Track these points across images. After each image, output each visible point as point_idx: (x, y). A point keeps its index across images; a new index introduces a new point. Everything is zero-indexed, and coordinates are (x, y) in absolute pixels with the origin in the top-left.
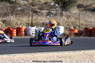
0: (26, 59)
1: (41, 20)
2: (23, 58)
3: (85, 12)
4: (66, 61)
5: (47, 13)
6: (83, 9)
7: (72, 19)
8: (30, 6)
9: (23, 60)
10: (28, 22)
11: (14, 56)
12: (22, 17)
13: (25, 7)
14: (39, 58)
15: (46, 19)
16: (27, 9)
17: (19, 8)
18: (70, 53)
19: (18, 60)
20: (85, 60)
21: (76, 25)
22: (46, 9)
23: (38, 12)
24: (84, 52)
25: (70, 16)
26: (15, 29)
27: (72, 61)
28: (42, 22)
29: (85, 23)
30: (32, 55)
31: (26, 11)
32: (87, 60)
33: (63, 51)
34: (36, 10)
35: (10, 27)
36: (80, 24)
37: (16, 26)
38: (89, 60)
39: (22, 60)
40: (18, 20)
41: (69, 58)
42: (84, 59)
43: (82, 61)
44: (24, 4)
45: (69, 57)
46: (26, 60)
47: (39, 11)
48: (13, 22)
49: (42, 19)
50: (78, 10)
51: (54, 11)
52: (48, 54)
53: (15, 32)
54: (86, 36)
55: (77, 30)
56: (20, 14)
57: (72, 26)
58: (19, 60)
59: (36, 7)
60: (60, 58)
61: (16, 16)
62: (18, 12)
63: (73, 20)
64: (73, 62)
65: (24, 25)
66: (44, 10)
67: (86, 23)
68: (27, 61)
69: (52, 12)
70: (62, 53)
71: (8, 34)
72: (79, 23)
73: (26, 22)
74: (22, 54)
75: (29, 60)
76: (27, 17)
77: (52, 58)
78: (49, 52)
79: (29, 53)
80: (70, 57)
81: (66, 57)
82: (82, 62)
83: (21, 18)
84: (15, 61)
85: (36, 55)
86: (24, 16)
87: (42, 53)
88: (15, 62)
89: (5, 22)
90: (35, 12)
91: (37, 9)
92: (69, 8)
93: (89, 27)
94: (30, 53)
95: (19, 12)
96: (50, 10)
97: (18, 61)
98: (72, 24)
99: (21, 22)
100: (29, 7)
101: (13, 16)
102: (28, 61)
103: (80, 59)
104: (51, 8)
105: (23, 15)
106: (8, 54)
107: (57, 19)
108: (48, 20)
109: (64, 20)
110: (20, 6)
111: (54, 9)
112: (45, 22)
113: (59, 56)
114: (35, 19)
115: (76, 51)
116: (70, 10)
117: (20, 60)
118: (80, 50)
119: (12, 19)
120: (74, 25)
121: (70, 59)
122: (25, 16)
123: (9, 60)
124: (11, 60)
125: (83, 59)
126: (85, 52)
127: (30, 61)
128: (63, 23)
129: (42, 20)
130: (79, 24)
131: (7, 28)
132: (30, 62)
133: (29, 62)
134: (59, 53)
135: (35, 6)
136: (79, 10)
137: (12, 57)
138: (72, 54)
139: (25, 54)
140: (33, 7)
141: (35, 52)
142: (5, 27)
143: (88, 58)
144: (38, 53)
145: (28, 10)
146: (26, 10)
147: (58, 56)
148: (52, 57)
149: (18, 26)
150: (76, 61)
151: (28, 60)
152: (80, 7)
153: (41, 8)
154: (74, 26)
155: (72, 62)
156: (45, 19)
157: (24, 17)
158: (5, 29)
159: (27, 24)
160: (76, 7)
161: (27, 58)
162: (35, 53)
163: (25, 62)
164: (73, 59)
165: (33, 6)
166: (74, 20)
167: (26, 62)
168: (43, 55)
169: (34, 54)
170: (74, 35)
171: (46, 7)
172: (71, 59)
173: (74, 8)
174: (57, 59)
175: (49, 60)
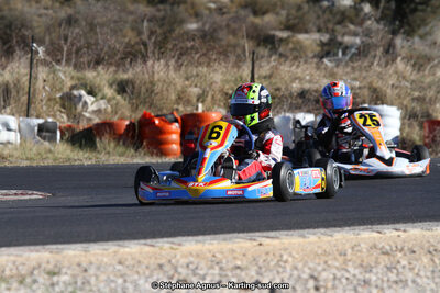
0: (228, 262)
1: (293, 82)
2: (214, 256)
4: (416, 270)
5: (322, 44)
8: (243, 13)
9: (217, 268)
11: (175, 247)
12: (208, 65)
13: (218, 18)
14: (290, 255)
15: (317, 73)
16: (228, 26)
17: (192, 23)
19: (191, 266)
22: (314, 29)
23: (281, 40)
25: (430, 60)
26: (176, 121)
28: (299, 86)
30: (255, 243)
31: (226, 38)
33: (398, 222)
34: (272, 32)
35: (153, 115)
37: (180, 108)
39: (213, 267)
40: (187, 79)
41: (429, 255)
44: (213, 6)
45: (430, 252)
47: (284, 34)
48: (167, 91)
49: (299, 74)
51: (356, 34)
52: (331, 236)
53: (175, 137)
57: (437, 105)
58: (196, 267)
59: (269, 18)
60: (387, 253)
61: (181, 61)
62: (188, 44)
65: (217, 102)
66: (306, 31)
68: (234, 272)
69: (347, 39)
70: (397, 233)
71: (144, 143)
77: (349, 257)
80: (435, 250)
81: (414, 252)
83: (200, 69)
85: (276, 242)
86: (216, 60)
87: (301, 232)
88: (180, 273)
89: (128, 91)
90: (267, 41)
91: (275, 29)
94: (248, 232)
95: (192, 43)
96: (333, 31)
97: (193, 271)
99: (201, 87)
100: (237, 19)
102: (238, 271)
104: (340, 23)
107: (371, 73)
108: (325, 77)
110: (197, 15)
111: (352, 27)
112: (313, 87)
113: (383, 247)
114: (268, 73)
119: (161, 74)
121: (432, 260)
124: (161, 266)
128: (397, 91)
132: (247, 274)
133: (243, 274)
134: (379, 232)
135: (264, 13)
137: (163, 253)
140: (258, 20)
144: (286, 232)
145: (234, 33)
146: (222, 34)
147: (375, 246)
148: (349, 251)
149: (189, 110)
151: (238, 268)
156: (311, 75)
157: (217, 64)
158: (127, 123)
161: (235, 259)
162: (268, 230)
163: (223, 272)
165: (256, 13)
167: (230, 274)
168: (307, 240)
169: (268, 237)
171: (318, 18)
172: (437, 261)
174: (373, 259)
175: (337, 264)
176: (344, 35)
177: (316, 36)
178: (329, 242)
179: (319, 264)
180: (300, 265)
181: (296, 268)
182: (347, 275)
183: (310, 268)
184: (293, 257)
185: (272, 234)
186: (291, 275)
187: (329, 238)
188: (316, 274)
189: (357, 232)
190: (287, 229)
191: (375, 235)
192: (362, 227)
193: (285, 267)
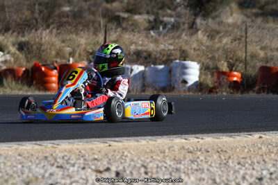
0: (89, 156)
1: (132, 43)
2: (80, 152)
3: (262, 21)
4: (209, 163)
5: (150, 22)
6: (255, 11)
7: (225, 41)
9: (82, 159)
10: (92, 49)
11: (55, 146)
12: (77, 34)
13: (84, 4)
14: (129, 152)
15: (147, 40)
16: (89, 9)
17: (66, 6)
18: (221, 140)
19: (65, 158)
20: (264, 160)
21: (236, 60)
22: (145, 12)
23: (124, 19)
24: (261, 135)
25: (218, 33)
26: (55, 68)
27: (227, 162)
28: (135, 48)
29: (262, 54)
30: (107, 145)
31: (88, 16)
32: (271, 159)
33: (198, 133)
34: (117, 14)
35: (40, 64)
36: (248, 54)
37: (59, 60)
38: (276, 161)
39: (79, 159)
40: (63, 42)
41: (218, 154)
42: (262, 155)
43: (255, 161)
45: (218, 152)
46: (91, 158)
48: (50, 49)
49: (135, 40)
50: (242, 13)
51: (171, 16)
52: (155, 141)
53: (54, 79)
54: (264, 91)
55: (240, 75)
56: (70, 25)
57: (223, 62)
58: (69, 159)
59: (115, 5)
60: (191, 152)
61: (59, 31)
62: (64, 20)
63: (226, 44)
64: (231, 164)
65: (82, 57)
66: (140, 14)
67: (266, 54)
68: (93, 162)
69: (166, 19)
70: (197, 140)
71: (34, 82)
72: (246, 52)
73: (88, 47)
74: (79, 140)
75: (100, 157)
76: (91, 34)
77: (166, 154)
78: (158, 135)
79: (98, 139)
80: (222, 151)
81: (208, 152)
82: (257, 164)
84: (58, 160)
85: (120, 144)
86: (81, 30)
87: (136, 138)
88: (58, 162)
89: (25, 49)
91: (119, 11)
92: (215, 9)
93: (274, 63)
94: (102, 137)
95: (67, 19)
96: (158, 14)
97: (67, 161)
98: (225, 56)
99: (71, 47)
100: (95, 5)
101: (48, 31)
102: (96, 162)
103: (250, 157)
104: (161, 8)
105: (81, 28)
106: (36, 140)
107: (181, 40)
108: (151, 42)
109: (200, 42)
110: (69, 2)
111: (169, 11)
112: (144, 48)
113: (188, 148)
115: (236, 134)
116: (217, 13)
117: (73, 157)
118: (248, 132)
119: (47, 38)
120: (230, 59)
121: (220, 157)
122: (86, 32)
123: (40, 158)
124: (46, 158)
125: (259, 158)
126: (264, 136)
127: (101, 159)
128: (198, 52)
129: (136, 43)
130: (244, 55)
131: (30, 65)
132: (101, 164)
133: (99, 163)
134: (186, 139)
135: (113, 1)
136: (246, 15)
137: (48, 150)
138: (226, 141)
139: (85, 140)
140: (109, 6)
141: (117, 137)
142: (24, 64)
143: (273, 155)
144: (126, 138)
145: (93, 13)
147: (183, 148)
148: (167, 151)
149: (64, 61)
150: (239, 163)
151: (96, 159)
152: (246, 5)
153: (130, 7)
154: (228, 62)
155: (225, 164)
156: (143, 41)
157: (82, 33)
158: (24, 69)
159: (91, 54)
160: (234, 5)
161: (94, 154)
163: (86, 162)
164: (230, 157)
165: (107, 1)
166: (229, 43)
167: (90, 163)
169: (115, 141)
170: (229, 87)
171: (147, 5)
172: (223, 158)
173: (231, 8)
174: (182, 155)
175: (159, 158)
176: (164, 16)
177: (146, 16)
178: (154, 145)
179: (148, 158)
180: (136, 159)
181: (133, 160)
182: (165, 165)
183: (142, 161)
184: (131, 154)
185: (117, 139)
186: (130, 165)
187: (154, 142)
188: (145, 164)
189: (171, 139)
190: (127, 137)
191: (184, 141)
192: (175, 136)
193: (125, 160)
